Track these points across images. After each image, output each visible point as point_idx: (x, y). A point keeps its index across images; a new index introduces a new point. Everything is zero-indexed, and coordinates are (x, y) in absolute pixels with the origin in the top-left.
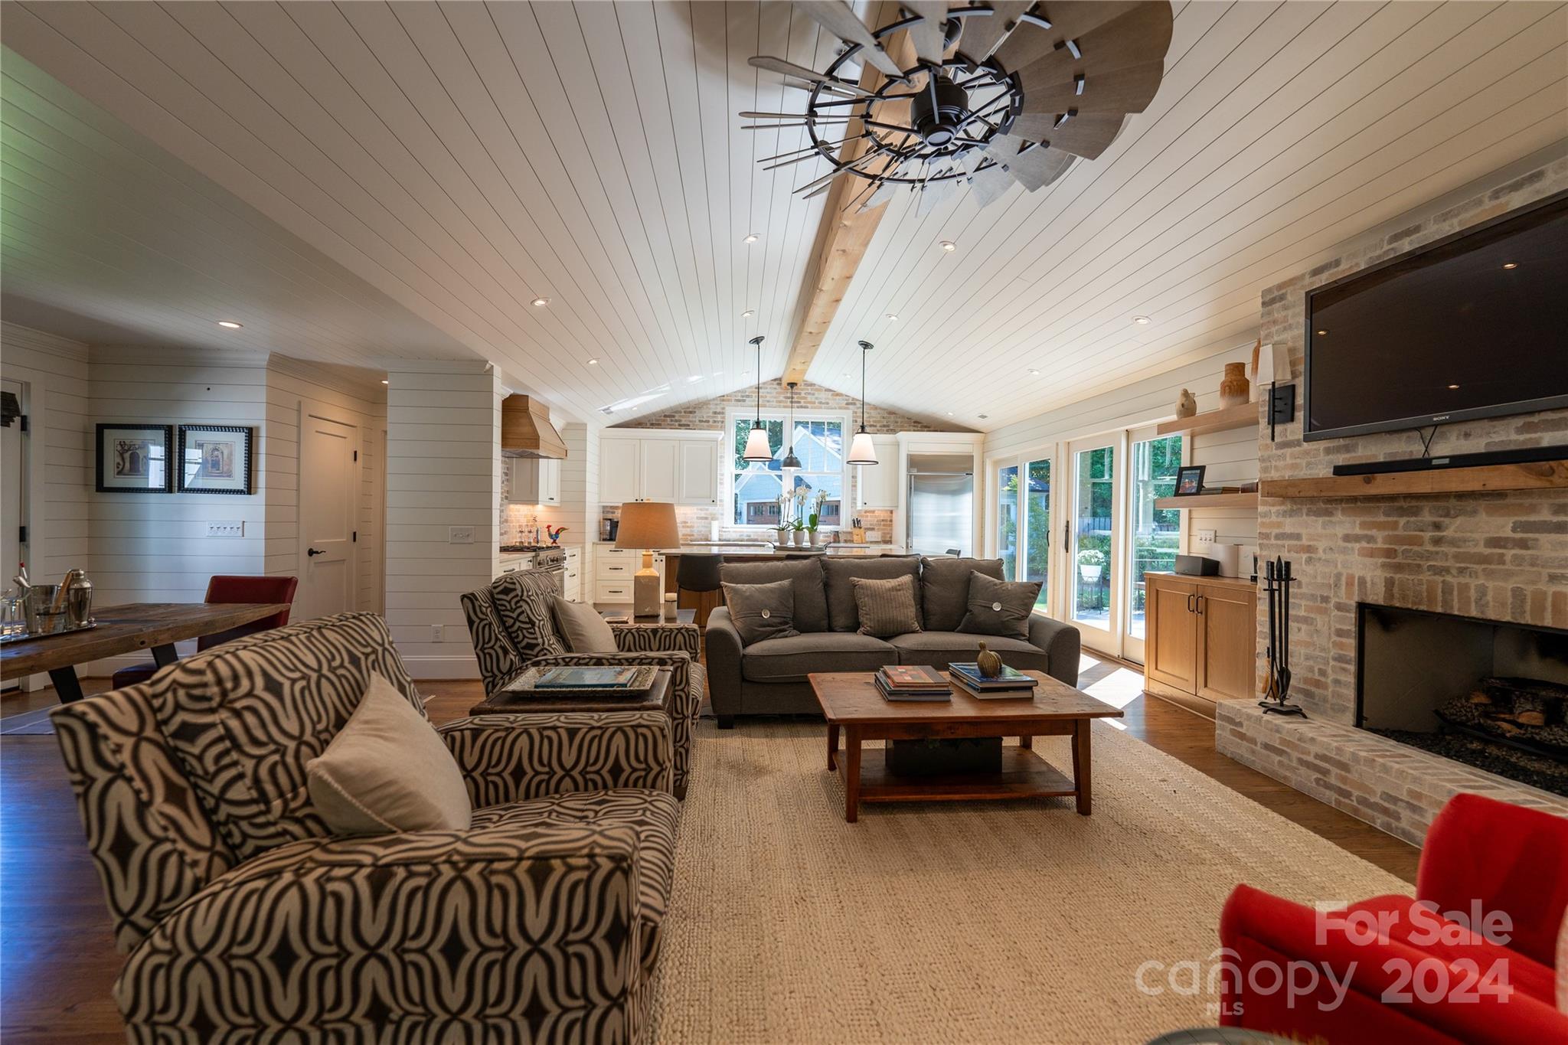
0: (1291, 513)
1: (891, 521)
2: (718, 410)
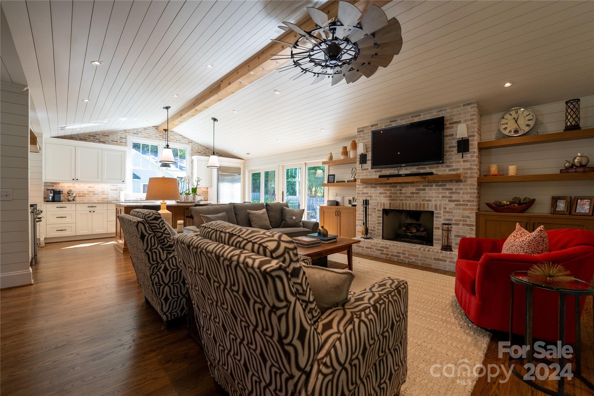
0: (366, 187)
1: (207, 192)
2: (123, 137)
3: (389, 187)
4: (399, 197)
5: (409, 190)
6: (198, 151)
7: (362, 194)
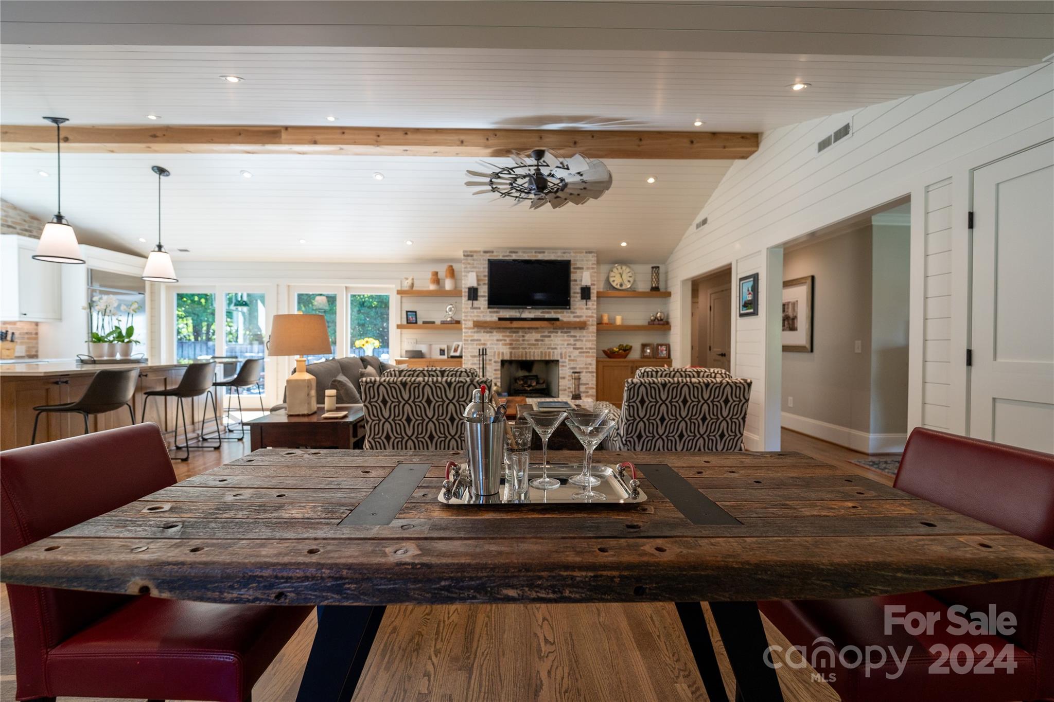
3: (510, 333)
4: (522, 344)
5: (533, 336)
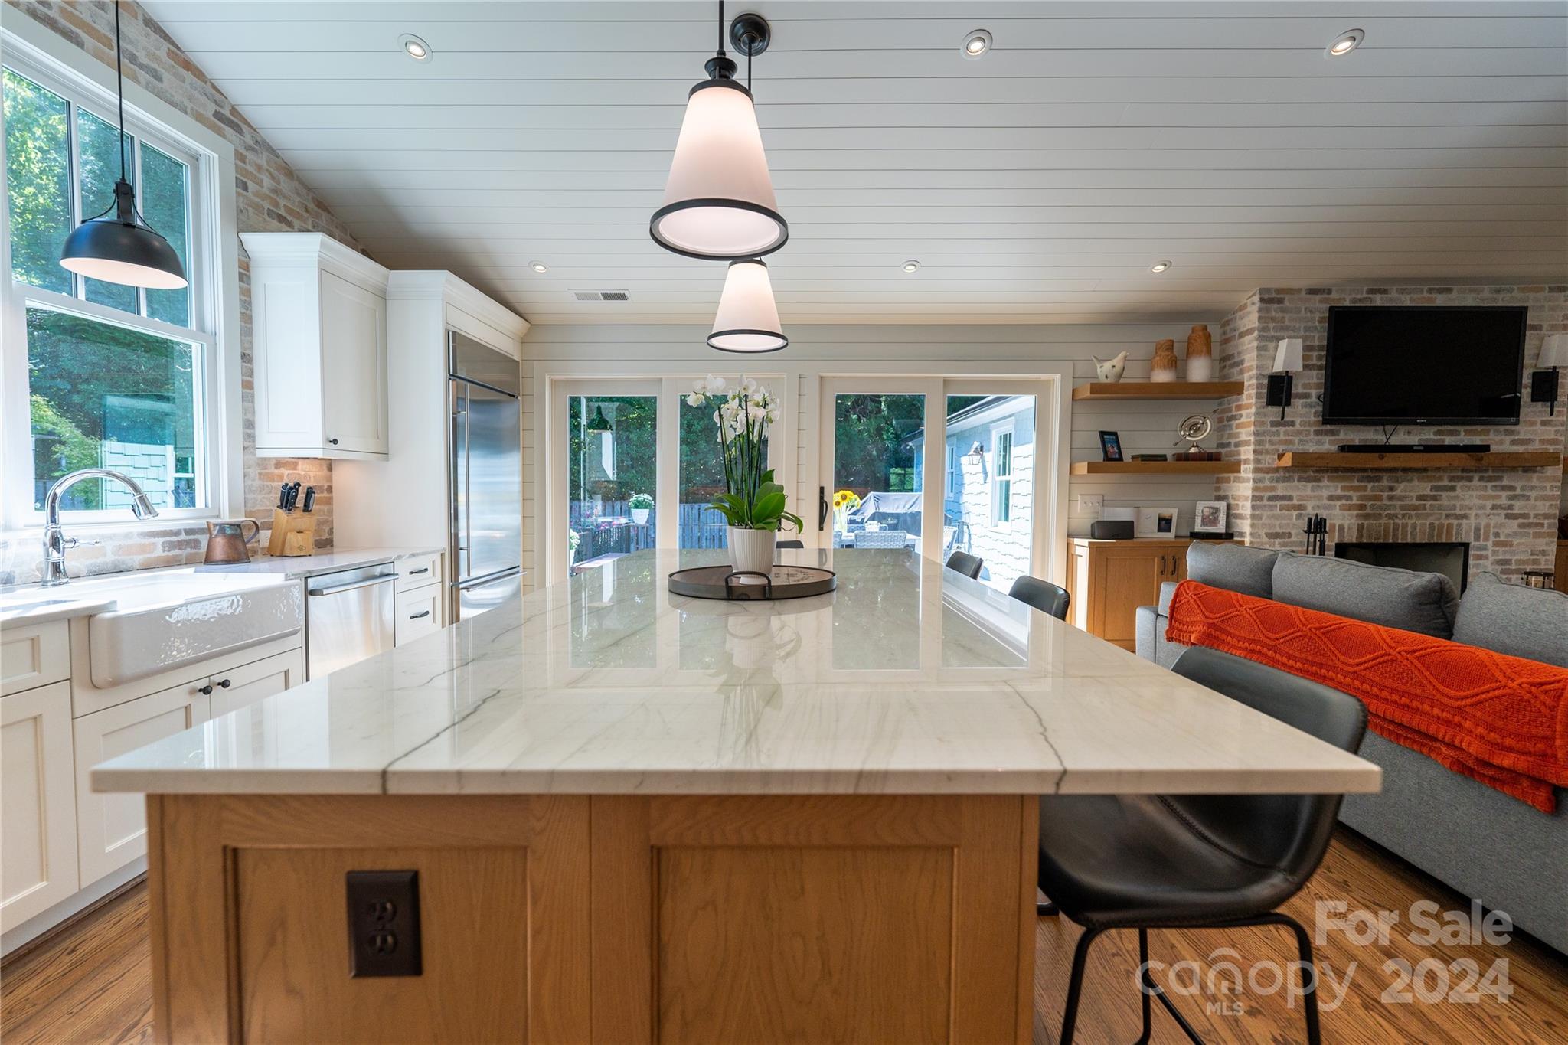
0: (1284, 479)
3: (1360, 481)
4: (1388, 507)
5: (1413, 489)
6: (277, 205)
7: (1270, 499)
